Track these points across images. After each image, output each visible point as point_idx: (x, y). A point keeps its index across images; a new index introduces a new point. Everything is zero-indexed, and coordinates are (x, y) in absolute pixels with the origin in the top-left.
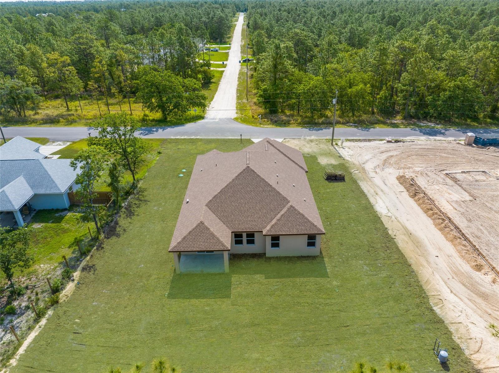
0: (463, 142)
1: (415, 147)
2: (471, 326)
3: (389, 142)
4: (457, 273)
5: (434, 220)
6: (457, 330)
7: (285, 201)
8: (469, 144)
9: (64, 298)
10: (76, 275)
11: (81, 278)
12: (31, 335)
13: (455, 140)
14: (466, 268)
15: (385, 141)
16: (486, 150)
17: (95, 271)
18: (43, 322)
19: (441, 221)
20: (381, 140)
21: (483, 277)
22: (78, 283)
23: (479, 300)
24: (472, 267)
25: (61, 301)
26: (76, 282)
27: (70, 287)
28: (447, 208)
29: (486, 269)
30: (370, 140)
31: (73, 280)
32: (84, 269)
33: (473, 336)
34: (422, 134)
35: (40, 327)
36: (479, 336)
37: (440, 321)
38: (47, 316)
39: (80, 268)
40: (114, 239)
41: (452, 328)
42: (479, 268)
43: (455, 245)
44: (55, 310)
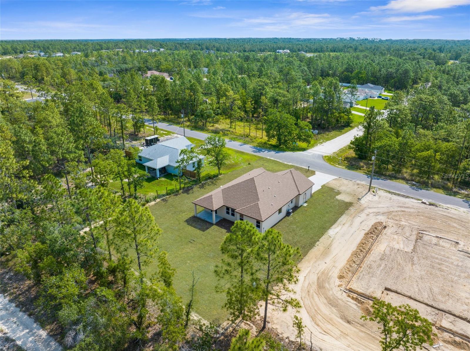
3: (423, 203)
9: (148, 205)
10: (158, 200)
11: (159, 202)
15: (421, 202)
17: (166, 201)
21: (337, 282)
22: (157, 203)
25: (146, 206)
27: (153, 203)
29: (345, 280)
30: (407, 197)
31: (156, 201)
32: (163, 200)
40: (185, 194)
42: (341, 277)
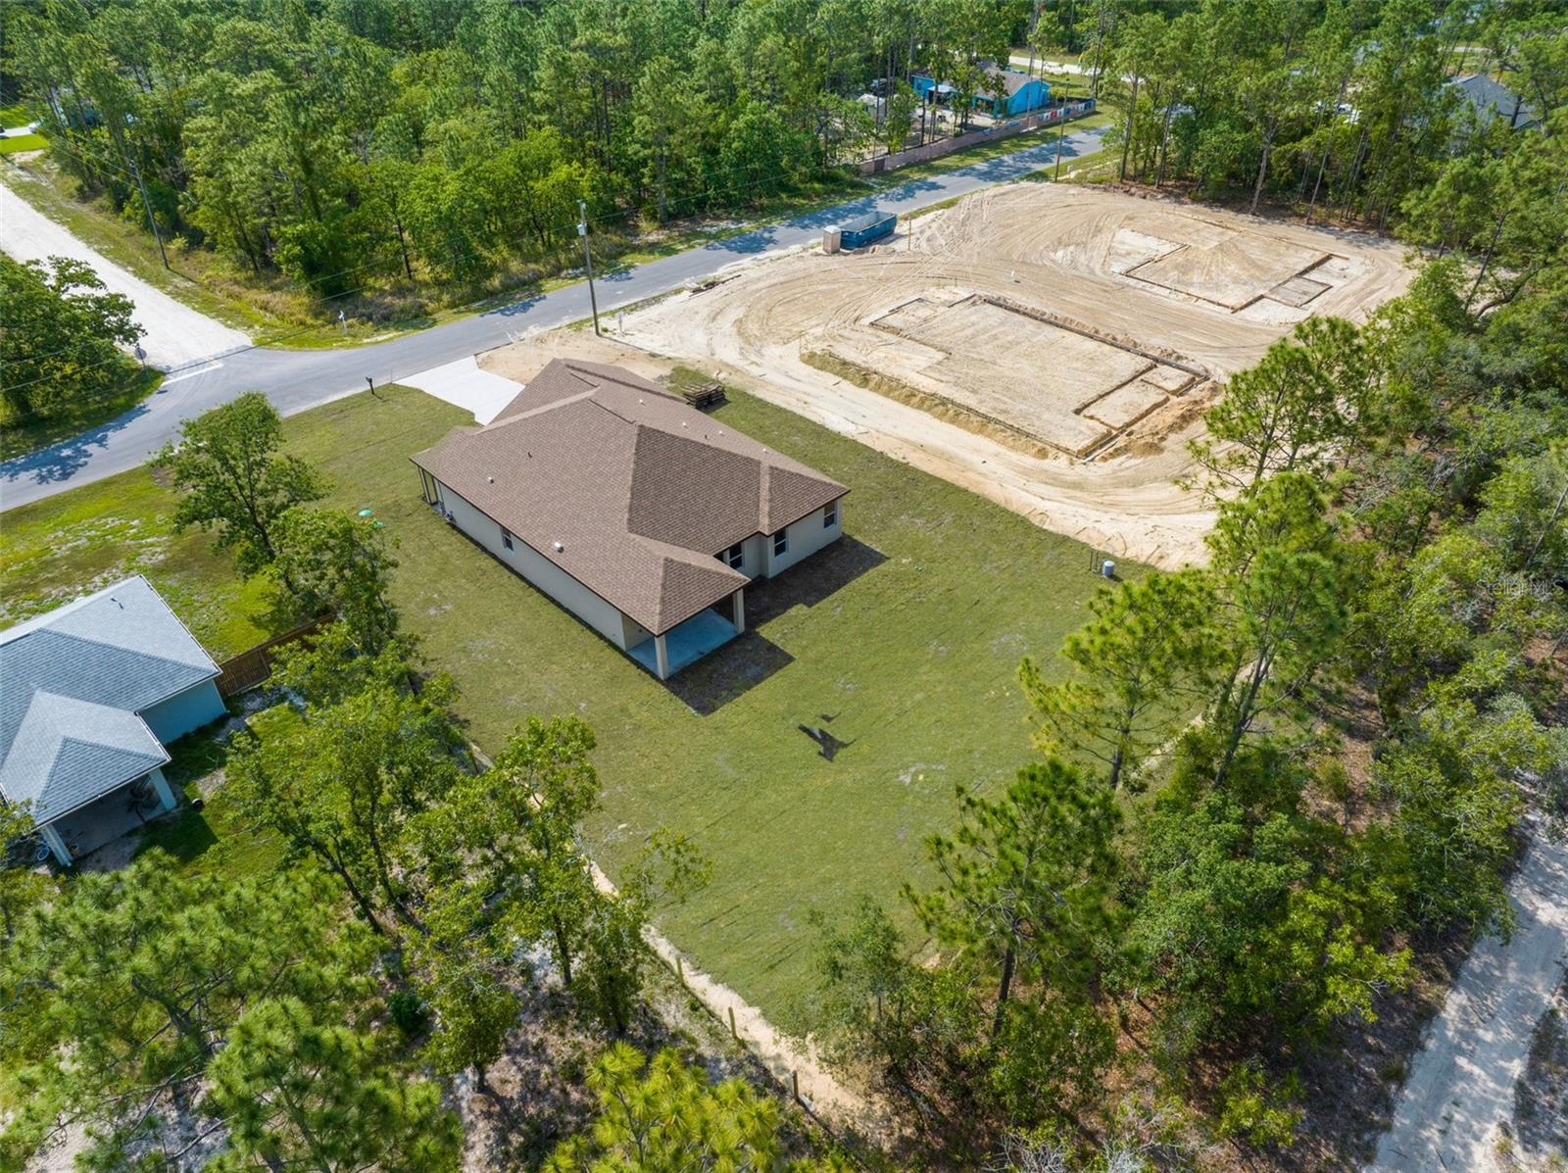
0: (820, 250)
1: (754, 287)
2: (1097, 525)
3: (697, 291)
4: (1026, 473)
5: (929, 410)
6: (1089, 537)
8: (835, 252)
13: (804, 250)
14: (1029, 461)
15: (686, 294)
16: (869, 254)
19: (941, 408)
20: (678, 291)
21: (1055, 463)
23: (1078, 493)
24: (1034, 456)
28: (927, 384)
29: (1052, 452)
30: (657, 300)
33: (1109, 535)
34: (735, 253)
36: (1114, 531)
37: (1064, 540)
41: (1082, 538)
42: (1042, 454)
43: (989, 436)
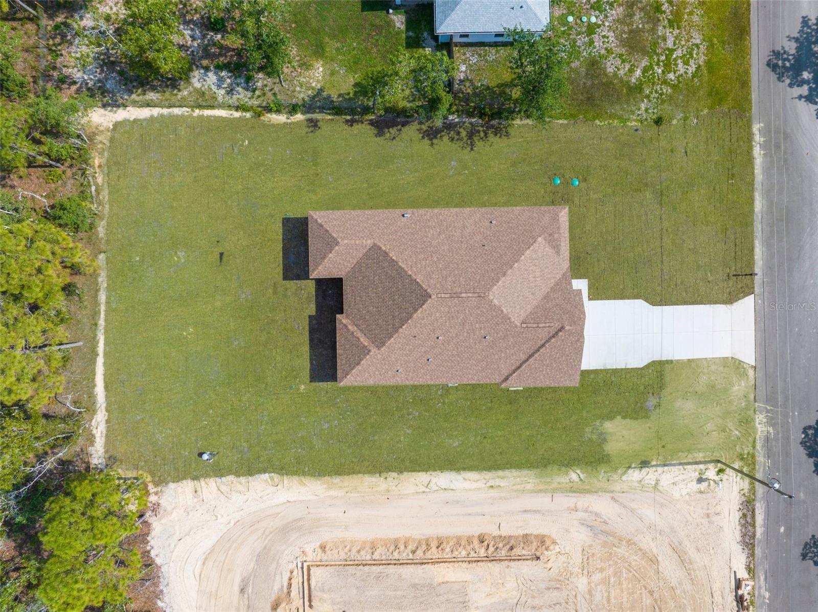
4: (317, 521)
7: (380, 344)
9: (266, 119)
10: (299, 117)
11: (296, 123)
12: (223, 111)
17: (312, 132)
18: (237, 114)
21: (312, 546)
22: (288, 124)
25: (262, 118)
26: (289, 121)
27: (280, 118)
31: (288, 118)
32: (310, 120)
35: (231, 115)
38: (244, 114)
39: (309, 116)
44: (252, 117)
